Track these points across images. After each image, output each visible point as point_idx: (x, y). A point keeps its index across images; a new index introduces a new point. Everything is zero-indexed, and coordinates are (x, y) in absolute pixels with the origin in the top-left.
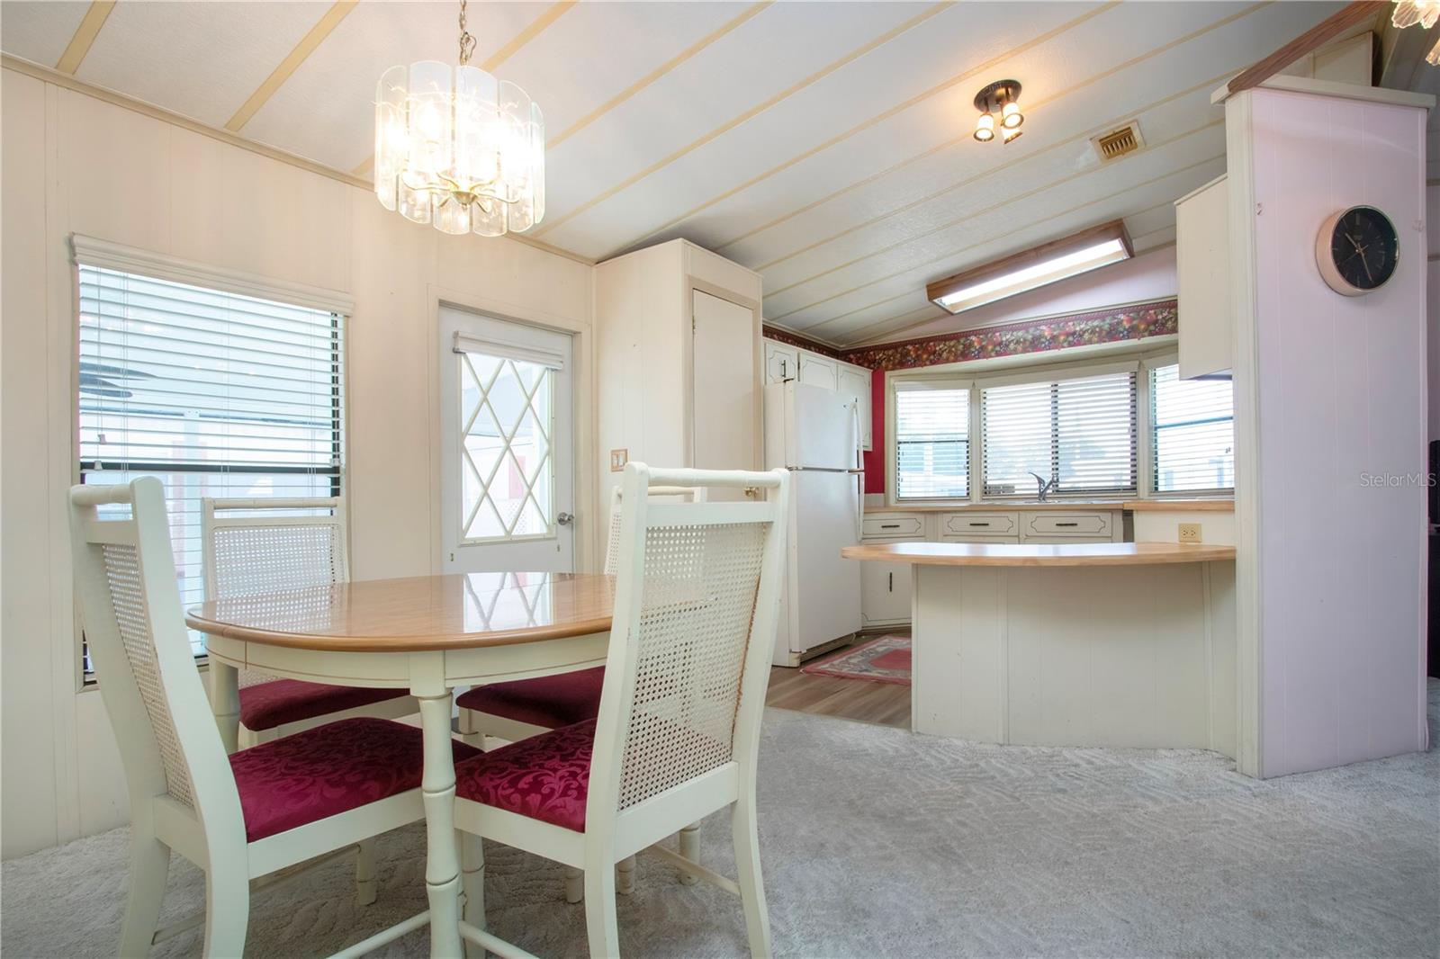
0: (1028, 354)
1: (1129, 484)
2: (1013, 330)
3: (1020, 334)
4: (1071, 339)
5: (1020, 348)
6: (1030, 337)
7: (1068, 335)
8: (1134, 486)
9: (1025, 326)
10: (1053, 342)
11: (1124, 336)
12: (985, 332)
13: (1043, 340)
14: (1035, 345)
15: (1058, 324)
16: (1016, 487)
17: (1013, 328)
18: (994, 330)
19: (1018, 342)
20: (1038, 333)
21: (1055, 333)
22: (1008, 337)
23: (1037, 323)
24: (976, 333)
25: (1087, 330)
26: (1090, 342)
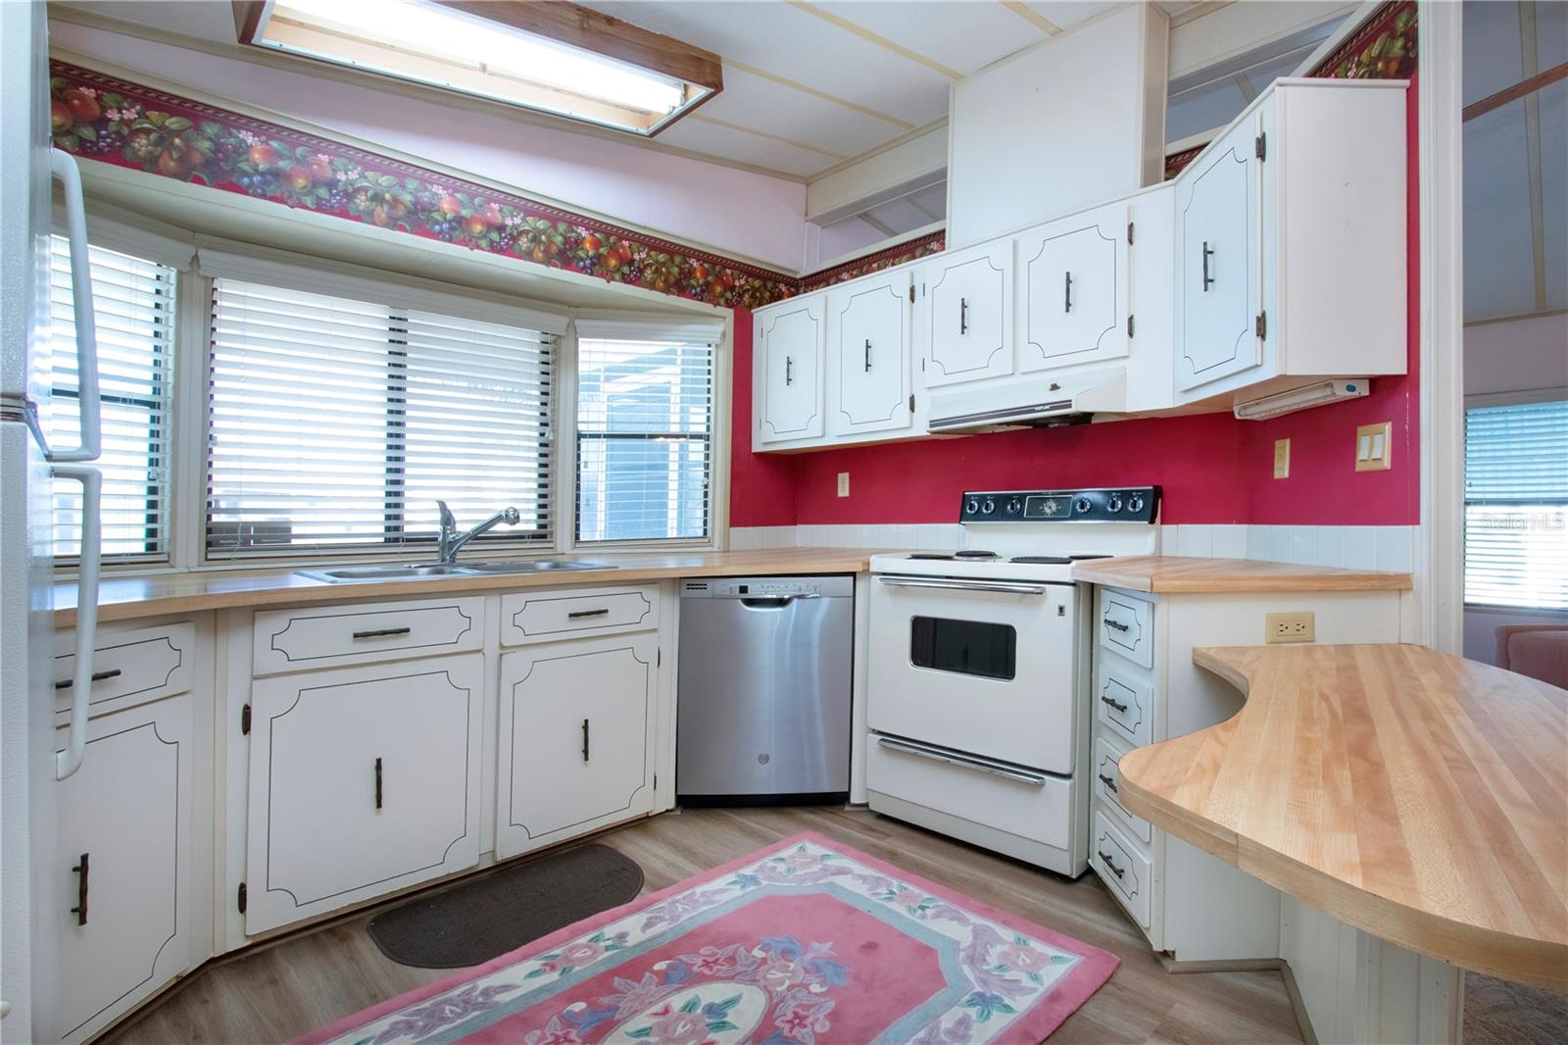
0: (398, 233)
1: (533, 527)
2: (367, 167)
3: (385, 180)
4: (495, 236)
5: (382, 212)
6: (407, 198)
7: (491, 226)
8: (543, 531)
9: (400, 169)
10: (457, 229)
11: (585, 267)
12: (294, 137)
13: (437, 216)
14: (419, 218)
15: (472, 197)
16: (295, 530)
17: (369, 160)
18: (317, 144)
19: (377, 198)
20: (425, 197)
21: (465, 213)
22: (353, 175)
23: (428, 175)
24: (261, 128)
25: (527, 232)
26: (528, 256)
